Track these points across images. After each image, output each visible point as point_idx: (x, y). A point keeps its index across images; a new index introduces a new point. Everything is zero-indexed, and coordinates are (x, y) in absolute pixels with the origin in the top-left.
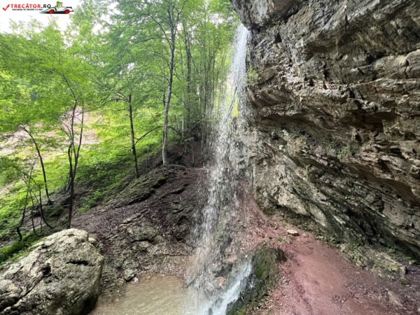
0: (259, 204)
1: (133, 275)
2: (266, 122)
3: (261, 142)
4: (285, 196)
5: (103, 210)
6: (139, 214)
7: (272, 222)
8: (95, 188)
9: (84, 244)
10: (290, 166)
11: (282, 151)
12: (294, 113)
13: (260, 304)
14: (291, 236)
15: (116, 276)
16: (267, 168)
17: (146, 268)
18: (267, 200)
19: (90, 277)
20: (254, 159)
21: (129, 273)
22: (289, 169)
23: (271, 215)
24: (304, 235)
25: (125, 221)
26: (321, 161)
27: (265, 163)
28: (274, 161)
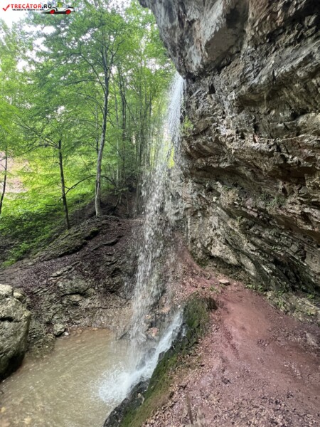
0: (193, 255)
1: (63, 330)
2: (200, 173)
3: (196, 194)
4: (218, 247)
5: (30, 264)
6: (70, 267)
7: (205, 273)
8: (22, 240)
9: (8, 299)
10: (223, 218)
11: (216, 203)
12: (227, 165)
13: (191, 352)
14: (223, 285)
15: (45, 331)
16: (201, 219)
17: (78, 322)
18: (201, 251)
19: (15, 334)
20: (190, 210)
21: (59, 327)
22: (222, 220)
23: (204, 265)
24: (235, 284)
25: (54, 274)
26: (252, 213)
27: (199, 215)
28: (208, 213)
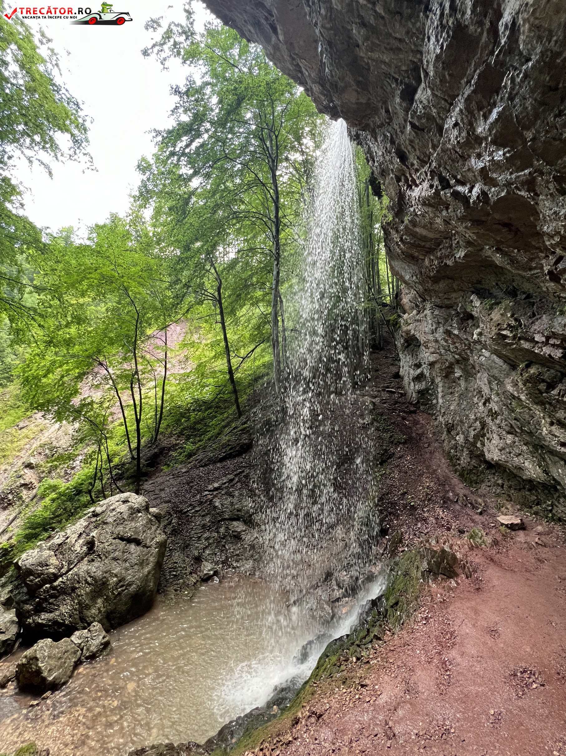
0: (453, 460)
1: (212, 572)
3: (441, 330)
6: (229, 477)
9: (140, 514)
10: (496, 372)
14: (503, 528)
15: (189, 570)
16: (462, 383)
17: (236, 564)
18: (466, 452)
19: (141, 564)
20: (437, 366)
21: (207, 568)
22: (496, 378)
23: (476, 483)
25: (210, 487)
26: (547, 350)
27: (458, 373)
28: (474, 367)
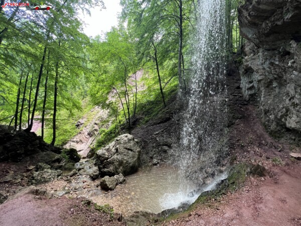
0: (266, 127)
1: (157, 163)
3: (267, 62)
6: (163, 130)
7: (276, 145)
9: (132, 141)
14: (293, 159)
15: (149, 161)
16: (277, 90)
18: (274, 123)
19: (133, 157)
20: (262, 82)
21: (155, 161)
23: (279, 137)
25: (155, 133)
28: (285, 81)
